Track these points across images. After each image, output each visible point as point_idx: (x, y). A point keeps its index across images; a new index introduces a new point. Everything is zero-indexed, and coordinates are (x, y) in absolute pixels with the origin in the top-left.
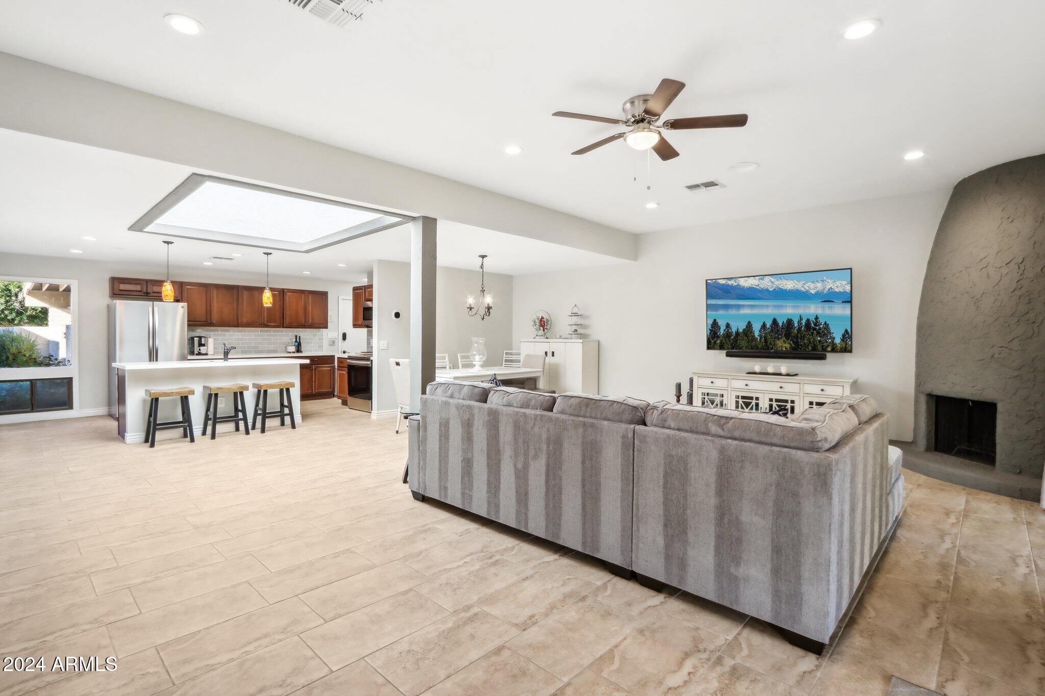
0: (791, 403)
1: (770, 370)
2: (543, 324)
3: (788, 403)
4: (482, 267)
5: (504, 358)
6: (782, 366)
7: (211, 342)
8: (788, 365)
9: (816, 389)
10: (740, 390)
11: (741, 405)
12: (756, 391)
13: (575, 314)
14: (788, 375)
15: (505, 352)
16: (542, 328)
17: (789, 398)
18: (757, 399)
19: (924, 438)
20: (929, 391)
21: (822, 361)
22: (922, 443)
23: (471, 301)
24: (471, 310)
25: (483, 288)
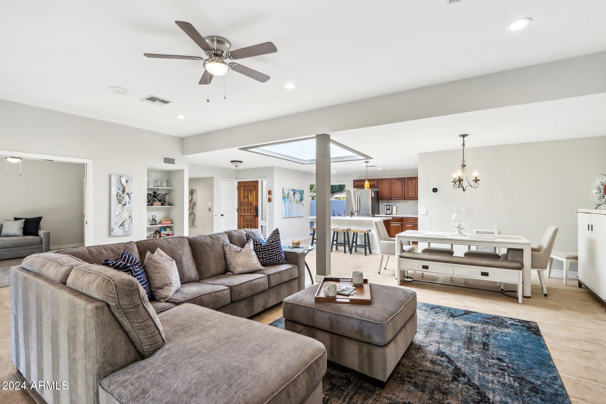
4: (463, 145)
7: (394, 208)
24: (455, 183)
25: (463, 164)
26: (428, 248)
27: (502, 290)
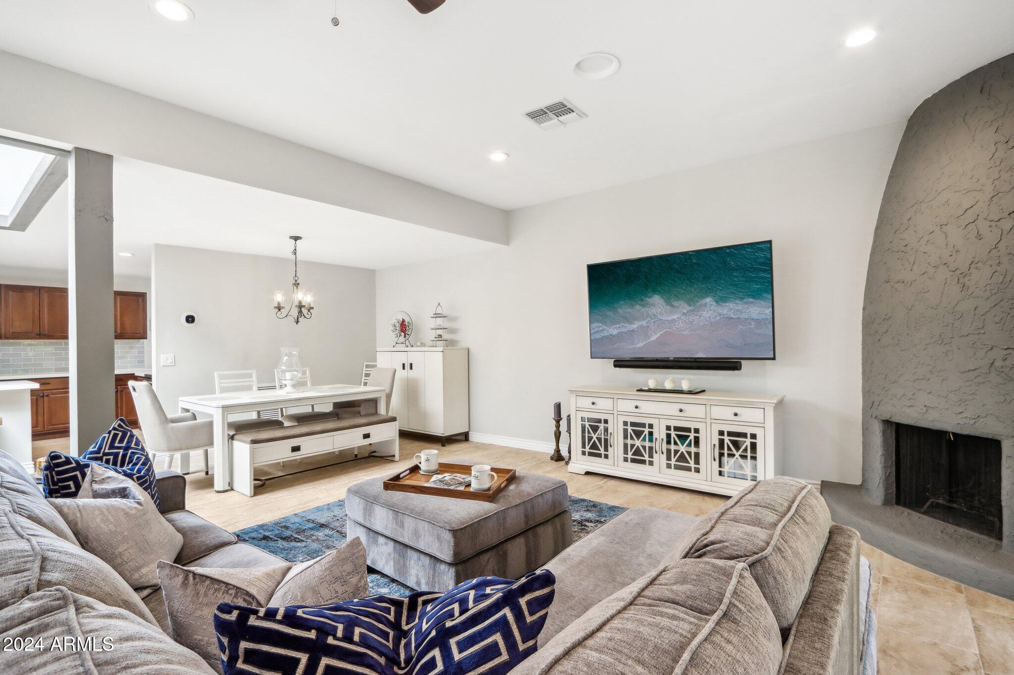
0: (695, 433)
1: (668, 386)
2: (403, 328)
3: (691, 432)
4: (295, 252)
5: (364, 372)
6: (684, 379)
8: (692, 377)
9: (726, 413)
10: (628, 413)
11: (631, 434)
12: (649, 415)
13: (437, 316)
14: (690, 392)
15: (365, 364)
16: (403, 334)
17: (692, 426)
18: (651, 426)
19: (881, 485)
20: (886, 416)
21: (736, 372)
22: (877, 493)
23: (279, 298)
24: (280, 310)
25: (296, 281)
26: (259, 421)
27: (356, 456)
